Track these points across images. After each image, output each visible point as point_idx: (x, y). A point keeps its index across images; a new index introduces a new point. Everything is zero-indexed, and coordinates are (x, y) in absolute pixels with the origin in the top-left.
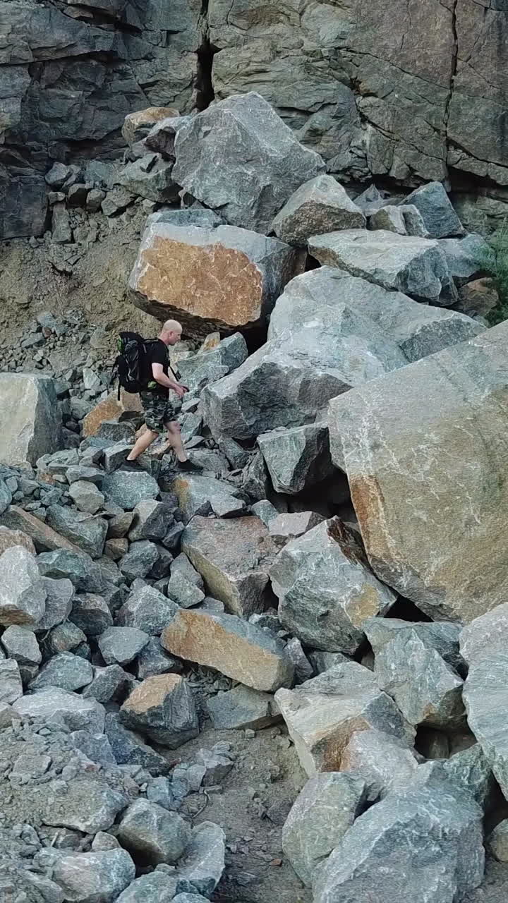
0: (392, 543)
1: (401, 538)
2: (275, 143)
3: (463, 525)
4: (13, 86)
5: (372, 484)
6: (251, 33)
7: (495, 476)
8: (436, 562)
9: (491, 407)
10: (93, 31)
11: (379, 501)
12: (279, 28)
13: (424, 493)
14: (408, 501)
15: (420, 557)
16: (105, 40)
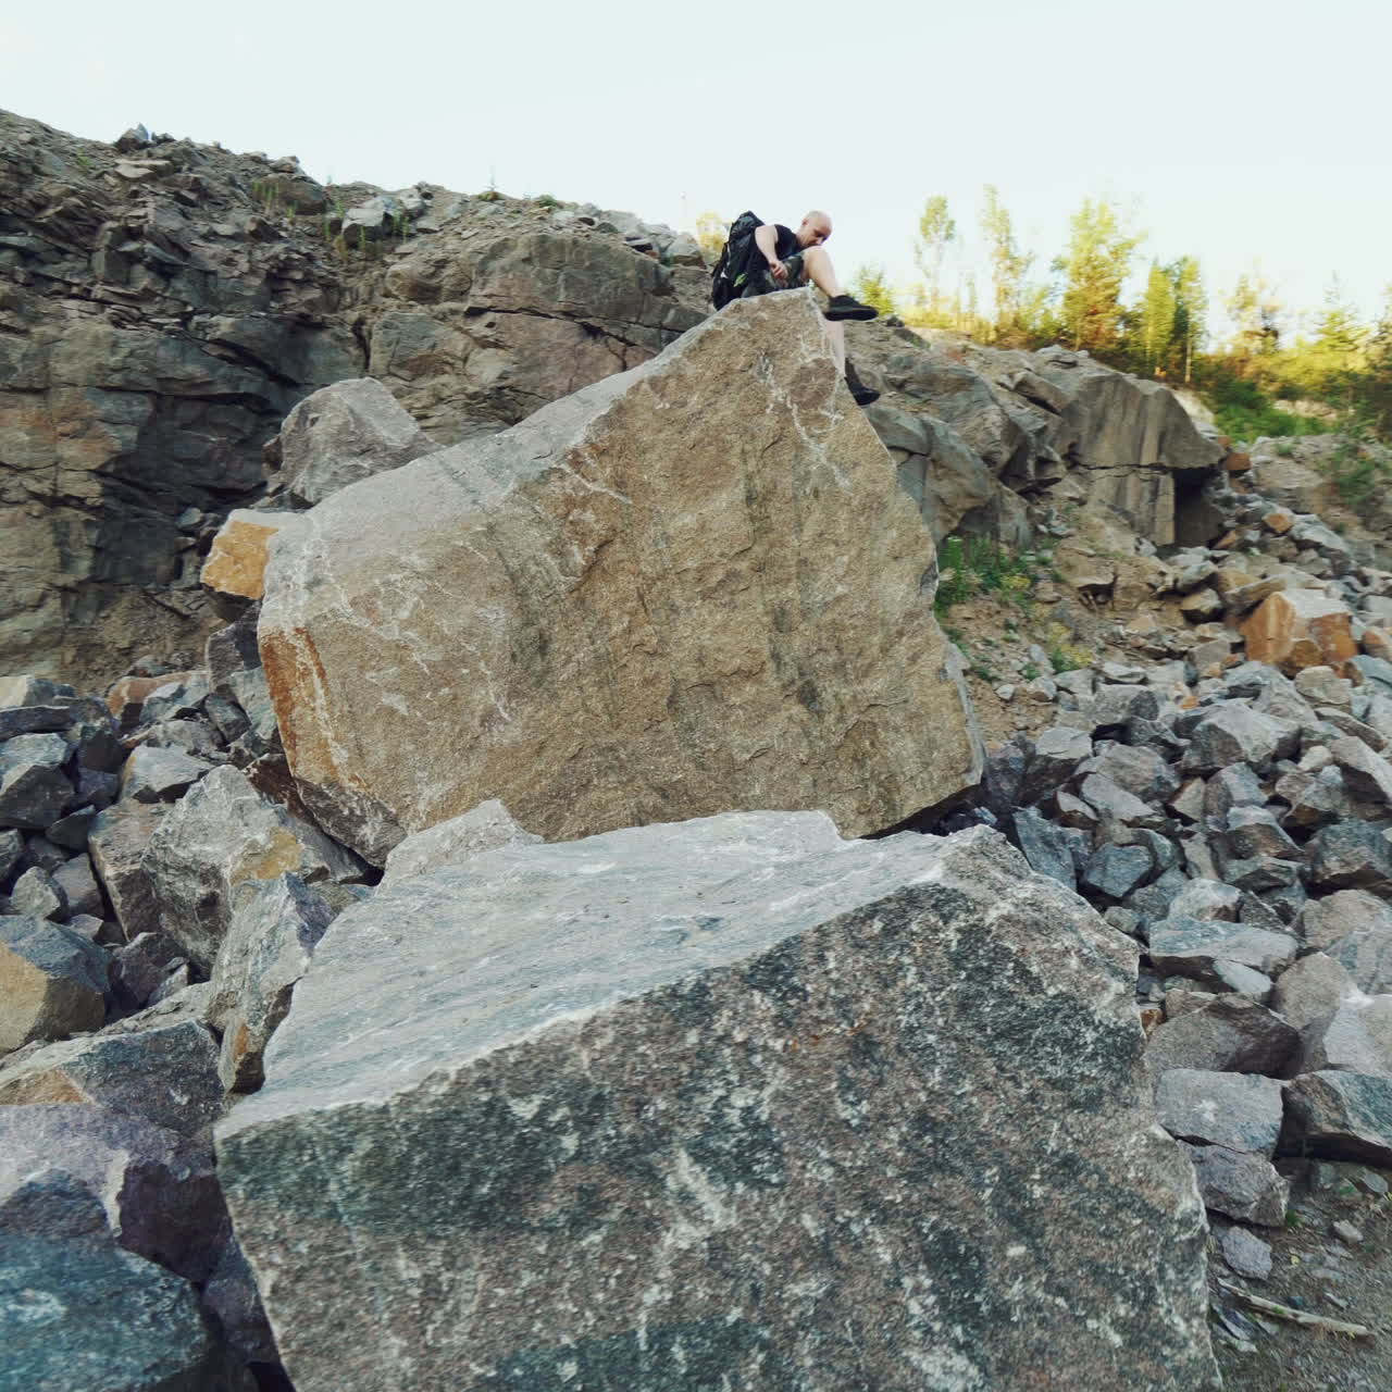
0: (340, 756)
1: (359, 747)
2: (394, 432)
3: (476, 722)
4: (130, 413)
5: (300, 643)
6: (416, 384)
7: (532, 632)
8: (427, 792)
9: (519, 510)
10: (238, 372)
11: (315, 676)
12: (444, 379)
13: (401, 662)
14: (370, 675)
15: (397, 783)
16: (251, 383)
